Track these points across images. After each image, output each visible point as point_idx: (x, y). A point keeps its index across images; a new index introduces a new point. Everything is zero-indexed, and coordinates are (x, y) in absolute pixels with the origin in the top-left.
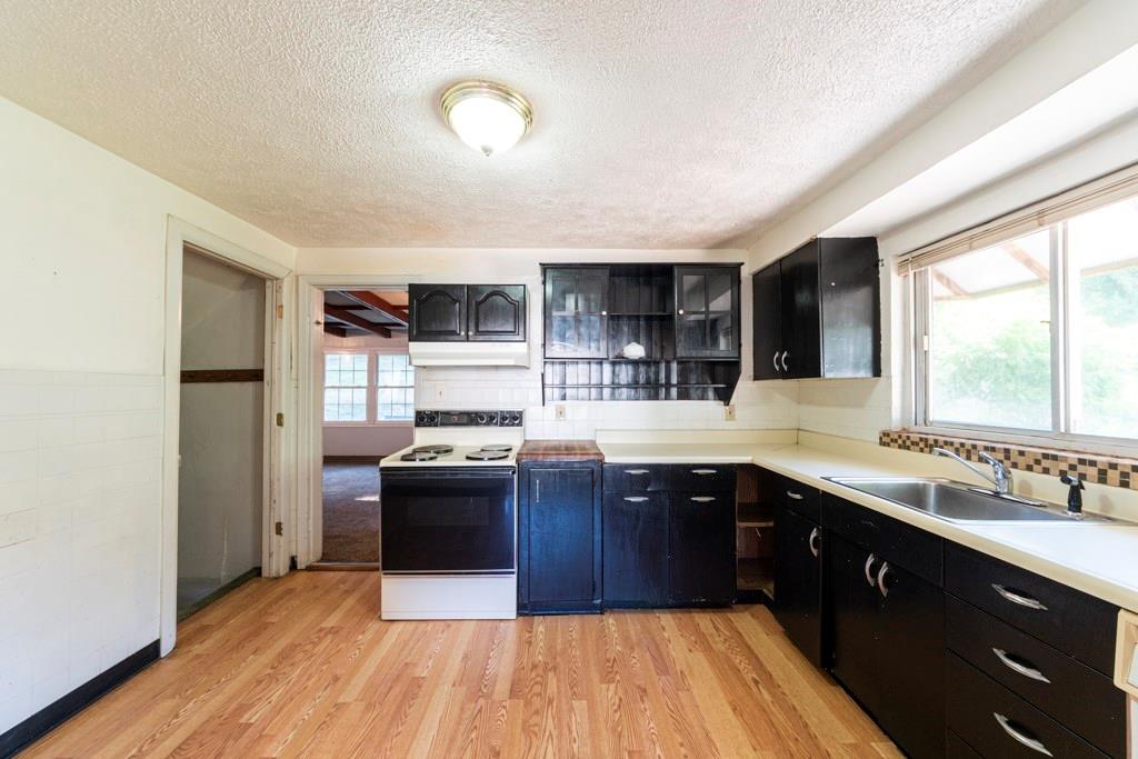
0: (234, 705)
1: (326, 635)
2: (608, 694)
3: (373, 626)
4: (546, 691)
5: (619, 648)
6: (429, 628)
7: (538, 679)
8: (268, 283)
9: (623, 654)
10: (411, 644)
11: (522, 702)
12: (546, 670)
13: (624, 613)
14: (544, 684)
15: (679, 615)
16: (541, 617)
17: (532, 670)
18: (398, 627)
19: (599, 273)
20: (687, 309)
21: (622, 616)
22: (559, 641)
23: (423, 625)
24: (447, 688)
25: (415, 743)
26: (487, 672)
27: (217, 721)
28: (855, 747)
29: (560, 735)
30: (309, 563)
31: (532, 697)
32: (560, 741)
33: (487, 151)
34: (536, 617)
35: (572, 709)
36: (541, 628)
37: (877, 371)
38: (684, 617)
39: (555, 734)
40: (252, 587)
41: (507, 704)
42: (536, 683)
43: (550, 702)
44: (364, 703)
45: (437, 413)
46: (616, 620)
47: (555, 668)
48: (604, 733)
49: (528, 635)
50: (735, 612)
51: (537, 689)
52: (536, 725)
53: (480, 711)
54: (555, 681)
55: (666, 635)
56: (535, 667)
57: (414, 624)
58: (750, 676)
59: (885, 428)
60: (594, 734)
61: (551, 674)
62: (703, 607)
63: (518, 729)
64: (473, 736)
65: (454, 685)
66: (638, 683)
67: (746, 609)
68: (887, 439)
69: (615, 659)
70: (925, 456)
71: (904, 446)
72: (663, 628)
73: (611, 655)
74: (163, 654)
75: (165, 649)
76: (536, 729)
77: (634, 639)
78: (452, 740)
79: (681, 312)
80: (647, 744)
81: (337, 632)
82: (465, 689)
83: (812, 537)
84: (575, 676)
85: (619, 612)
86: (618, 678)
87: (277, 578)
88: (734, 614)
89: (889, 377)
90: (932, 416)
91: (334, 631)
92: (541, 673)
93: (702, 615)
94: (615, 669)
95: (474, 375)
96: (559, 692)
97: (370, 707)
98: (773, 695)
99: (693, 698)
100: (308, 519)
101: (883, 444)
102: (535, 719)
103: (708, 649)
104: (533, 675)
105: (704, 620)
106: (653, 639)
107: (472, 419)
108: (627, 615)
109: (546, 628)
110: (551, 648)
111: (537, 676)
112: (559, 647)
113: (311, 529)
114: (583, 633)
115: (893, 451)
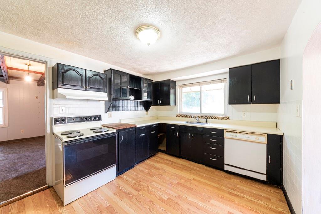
2: (155, 178)
4: (144, 186)
9: (149, 171)
11: (142, 191)
13: (139, 164)
14: (142, 185)
16: (122, 175)
17: (135, 185)
22: (133, 177)
24: (120, 202)
26: (126, 192)
28: (189, 164)
29: (157, 190)
31: (143, 189)
32: (158, 190)
35: (153, 185)
37: (175, 105)
39: (156, 190)
41: (140, 193)
42: (140, 186)
43: (148, 187)
47: (140, 181)
48: (163, 184)
49: (124, 180)
51: (142, 187)
52: (151, 192)
53: (136, 199)
54: (143, 183)
55: (152, 164)
58: (170, 163)
59: (177, 114)
60: (162, 185)
61: (141, 183)
63: (149, 195)
64: (142, 203)
65: (121, 200)
66: (158, 173)
68: (178, 116)
69: (149, 173)
70: (185, 118)
71: (181, 117)
72: (149, 163)
73: (147, 172)
76: (152, 192)
77: (147, 167)
78: (139, 207)
79: (144, 89)
80: (170, 181)
83: (178, 134)
86: (153, 175)
89: (178, 105)
90: (183, 112)
92: (138, 184)
94: (151, 174)
96: (147, 184)
98: (176, 164)
99: (168, 170)
101: (177, 117)
102: (149, 191)
103: (161, 162)
105: (154, 158)
106: (150, 166)
109: (126, 176)
110: (133, 179)
112: (135, 177)
114: (136, 172)
115: (179, 118)
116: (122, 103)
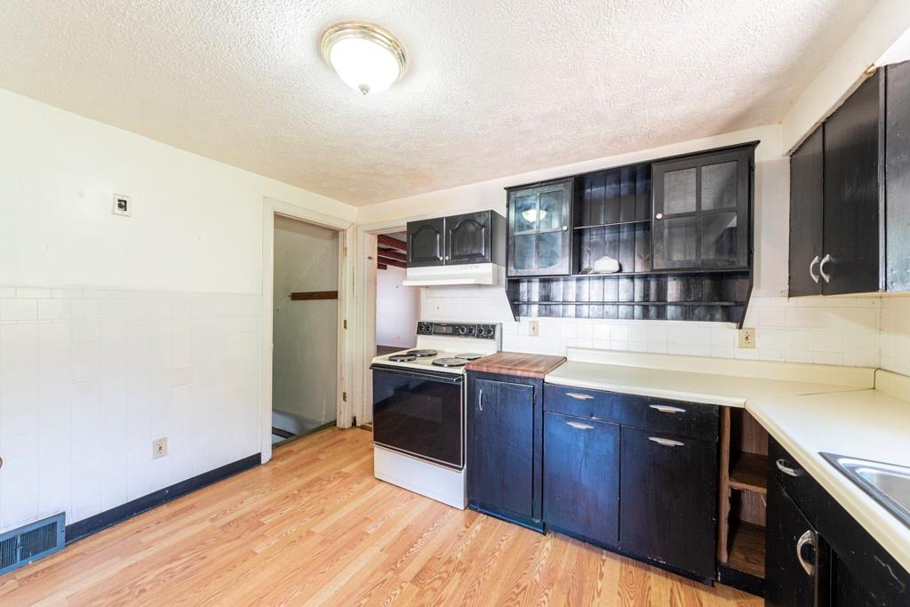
0: (266, 508)
1: (339, 477)
3: (368, 480)
4: (442, 590)
5: (537, 577)
6: (398, 495)
7: (445, 575)
8: (340, 234)
9: (537, 585)
10: (380, 503)
11: (417, 590)
12: (456, 569)
13: (567, 541)
14: (445, 582)
15: (631, 568)
16: (486, 516)
17: (445, 563)
18: (382, 486)
19: (560, 187)
20: (666, 213)
21: (563, 544)
22: (486, 546)
23: (397, 490)
24: (376, 550)
25: (326, 586)
26: (411, 550)
27: (253, 514)
30: (363, 423)
31: (427, 590)
33: (364, 89)
34: (482, 515)
36: (478, 527)
38: (635, 571)
40: (328, 432)
41: (406, 586)
42: (440, 578)
44: (323, 538)
45: (431, 324)
46: (554, 546)
47: (465, 570)
49: (464, 529)
50: (715, 594)
51: (438, 583)
53: (383, 582)
54: (457, 583)
55: (600, 584)
56: (449, 561)
57: (391, 488)
61: (458, 575)
62: (671, 569)
65: (381, 550)
67: (736, 598)
69: (525, 588)
72: (602, 575)
73: (524, 582)
74: (263, 462)
75: (265, 459)
77: (560, 574)
78: (348, 598)
79: (659, 216)
81: (345, 478)
82: (387, 556)
83: (801, 542)
84: (476, 586)
85: (562, 539)
87: (343, 429)
88: (712, 596)
91: (345, 476)
92: (451, 569)
93: (663, 579)
94: (520, 598)
95: (461, 293)
96: (452, 597)
97: (324, 542)
100: (363, 393)
104: (444, 568)
106: (581, 583)
107: (457, 330)
108: (569, 545)
109: (483, 529)
110: (473, 550)
111: (446, 572)
112: (482, 551)
113: (365, 400)
114: (512, 546)
116: (579, 288)
